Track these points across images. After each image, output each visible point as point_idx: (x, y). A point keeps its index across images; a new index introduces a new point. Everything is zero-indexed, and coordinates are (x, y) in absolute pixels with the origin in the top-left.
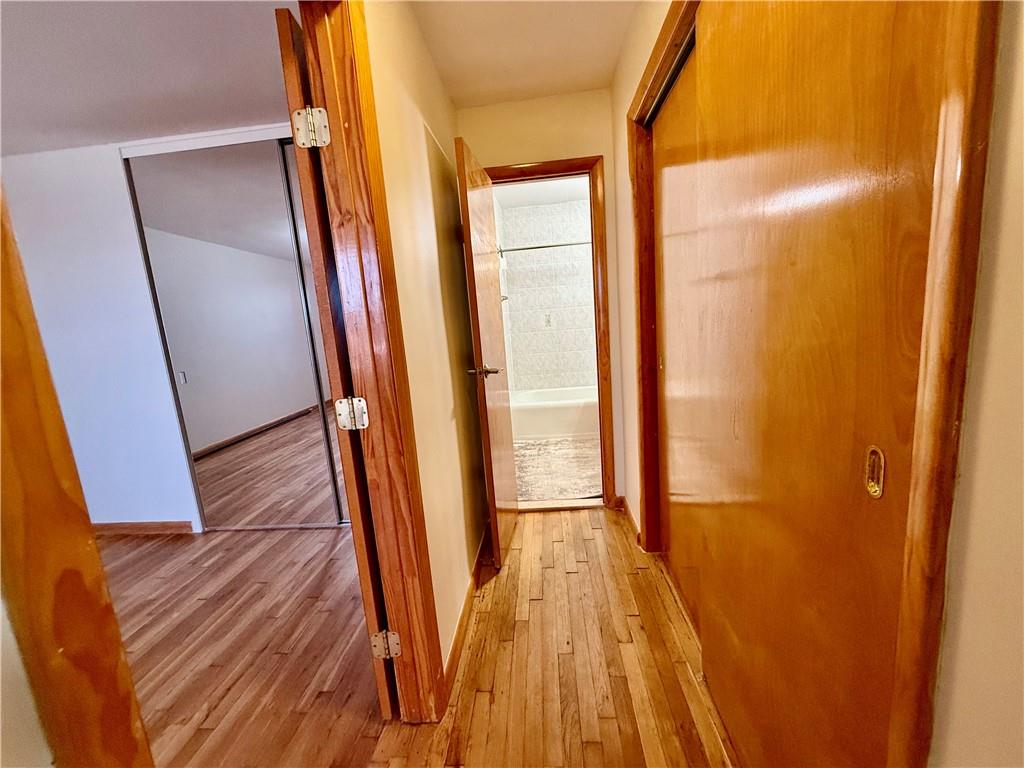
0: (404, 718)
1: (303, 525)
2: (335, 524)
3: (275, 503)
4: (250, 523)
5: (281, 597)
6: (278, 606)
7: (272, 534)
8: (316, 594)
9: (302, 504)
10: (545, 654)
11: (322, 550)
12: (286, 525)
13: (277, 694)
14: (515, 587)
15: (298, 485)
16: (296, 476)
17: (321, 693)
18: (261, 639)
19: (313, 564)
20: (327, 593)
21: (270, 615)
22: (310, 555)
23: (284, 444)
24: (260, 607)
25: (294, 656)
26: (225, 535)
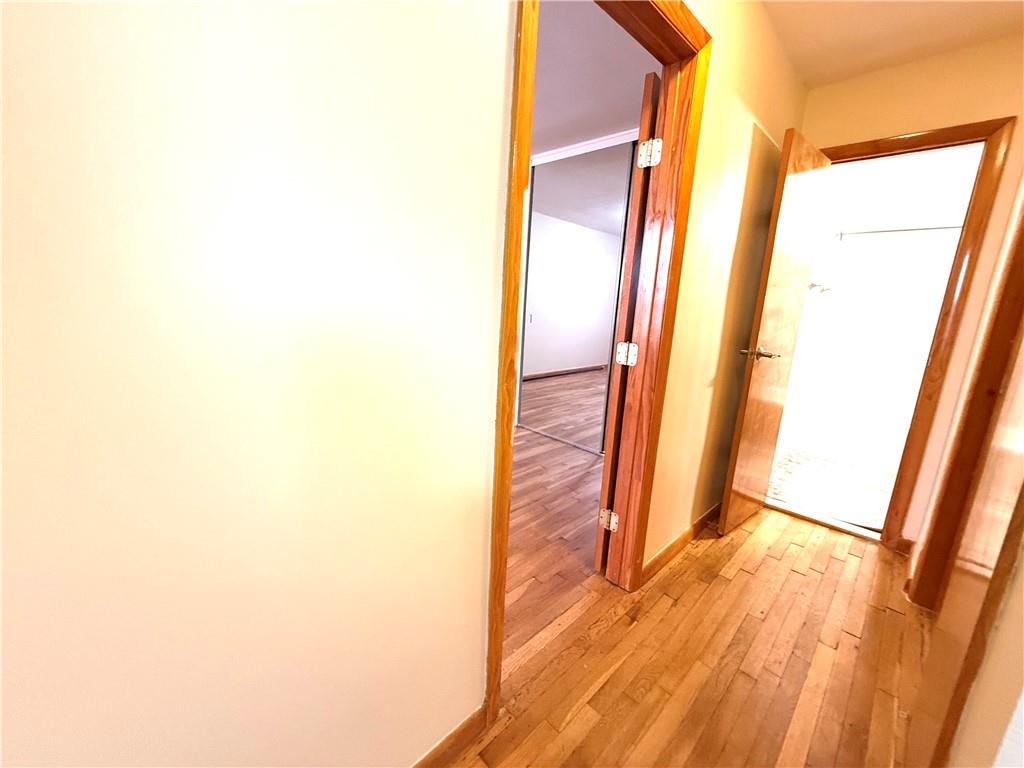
0: (607, 576)
1: (577, 445)
2: (598, 452)
3: (561, 425)
4: (544, 430)
5: (552, 479)
6: (549, 483)
7: (555, 443)
8: (574, 486)
9: (580, 430)
10: (735, 606)
11: (585, 464)
12: (565, 440)
13: (538, 525)
14: (730, 555)
15: (580, 418)
16: (580, 412)
17: (562, 538)
18: (537, 495)
19: (576, 470)
20: (579, 490)
21: (544, 486)
22: (575, 464)
23: (576, 388)
24: (539, 479)
25: (552, 513)
26: (528, 432)
